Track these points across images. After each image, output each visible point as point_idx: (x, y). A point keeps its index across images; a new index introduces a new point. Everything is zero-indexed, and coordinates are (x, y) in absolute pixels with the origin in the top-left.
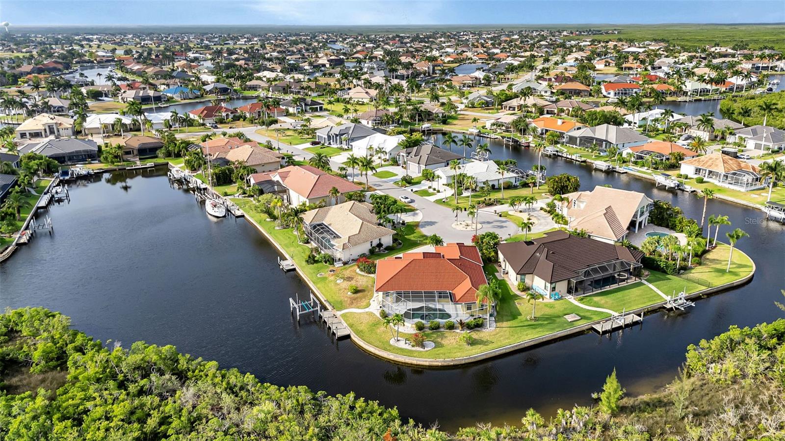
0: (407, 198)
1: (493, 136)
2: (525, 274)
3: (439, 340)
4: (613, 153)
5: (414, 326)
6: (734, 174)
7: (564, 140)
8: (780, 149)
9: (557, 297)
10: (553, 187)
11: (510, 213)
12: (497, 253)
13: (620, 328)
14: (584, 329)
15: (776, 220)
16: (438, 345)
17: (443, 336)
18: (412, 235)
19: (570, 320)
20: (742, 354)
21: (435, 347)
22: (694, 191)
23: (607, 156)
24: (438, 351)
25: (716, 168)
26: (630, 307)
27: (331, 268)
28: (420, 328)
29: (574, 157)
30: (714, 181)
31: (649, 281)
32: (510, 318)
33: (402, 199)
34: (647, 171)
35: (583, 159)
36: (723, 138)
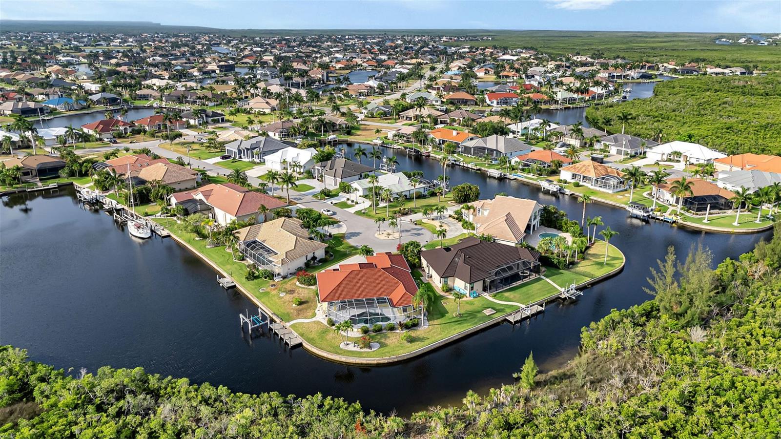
0: (329, 211)
1: (395, 146)
2: (447, 277)
3: (383, 340)
4: (503, 162)
5: (360, 330)
6: (603, 178)
7: (460, 150)
8: (636, 153)
9: (475, 295)
10: (458, 196)
11: (424, 221)
12: (420, 260)
13: (528, 317)
14: (499, 320)
15: (637, 217)
16: (382, 345)
17: (386, 337)
18: (341, 247)
19: (488, 314)
20: (620, 331)
21: (380, 347)
22: (573, 194)
23: (499, 164)
24: (383, 350)
25: (588, 173)
26: (534, 299)
27: (271, 282)
28: (366, 331)
29: (470, 166)
30: (588, 185)
31: (547, 276)
32: (439, 316)
33: (324, 212)
34: (533, 177)
35: (478, 167)
36: (591, 145)
